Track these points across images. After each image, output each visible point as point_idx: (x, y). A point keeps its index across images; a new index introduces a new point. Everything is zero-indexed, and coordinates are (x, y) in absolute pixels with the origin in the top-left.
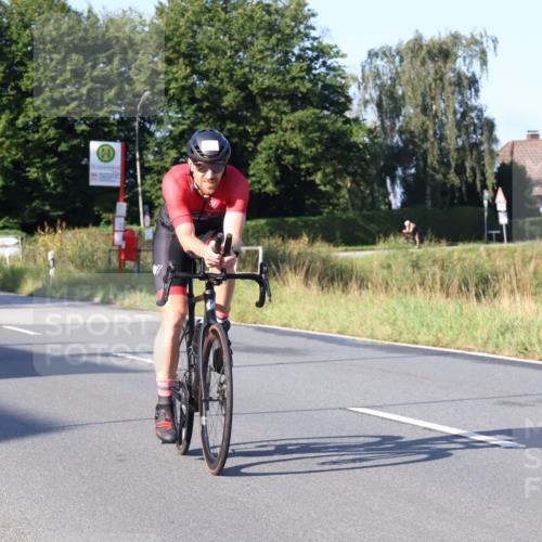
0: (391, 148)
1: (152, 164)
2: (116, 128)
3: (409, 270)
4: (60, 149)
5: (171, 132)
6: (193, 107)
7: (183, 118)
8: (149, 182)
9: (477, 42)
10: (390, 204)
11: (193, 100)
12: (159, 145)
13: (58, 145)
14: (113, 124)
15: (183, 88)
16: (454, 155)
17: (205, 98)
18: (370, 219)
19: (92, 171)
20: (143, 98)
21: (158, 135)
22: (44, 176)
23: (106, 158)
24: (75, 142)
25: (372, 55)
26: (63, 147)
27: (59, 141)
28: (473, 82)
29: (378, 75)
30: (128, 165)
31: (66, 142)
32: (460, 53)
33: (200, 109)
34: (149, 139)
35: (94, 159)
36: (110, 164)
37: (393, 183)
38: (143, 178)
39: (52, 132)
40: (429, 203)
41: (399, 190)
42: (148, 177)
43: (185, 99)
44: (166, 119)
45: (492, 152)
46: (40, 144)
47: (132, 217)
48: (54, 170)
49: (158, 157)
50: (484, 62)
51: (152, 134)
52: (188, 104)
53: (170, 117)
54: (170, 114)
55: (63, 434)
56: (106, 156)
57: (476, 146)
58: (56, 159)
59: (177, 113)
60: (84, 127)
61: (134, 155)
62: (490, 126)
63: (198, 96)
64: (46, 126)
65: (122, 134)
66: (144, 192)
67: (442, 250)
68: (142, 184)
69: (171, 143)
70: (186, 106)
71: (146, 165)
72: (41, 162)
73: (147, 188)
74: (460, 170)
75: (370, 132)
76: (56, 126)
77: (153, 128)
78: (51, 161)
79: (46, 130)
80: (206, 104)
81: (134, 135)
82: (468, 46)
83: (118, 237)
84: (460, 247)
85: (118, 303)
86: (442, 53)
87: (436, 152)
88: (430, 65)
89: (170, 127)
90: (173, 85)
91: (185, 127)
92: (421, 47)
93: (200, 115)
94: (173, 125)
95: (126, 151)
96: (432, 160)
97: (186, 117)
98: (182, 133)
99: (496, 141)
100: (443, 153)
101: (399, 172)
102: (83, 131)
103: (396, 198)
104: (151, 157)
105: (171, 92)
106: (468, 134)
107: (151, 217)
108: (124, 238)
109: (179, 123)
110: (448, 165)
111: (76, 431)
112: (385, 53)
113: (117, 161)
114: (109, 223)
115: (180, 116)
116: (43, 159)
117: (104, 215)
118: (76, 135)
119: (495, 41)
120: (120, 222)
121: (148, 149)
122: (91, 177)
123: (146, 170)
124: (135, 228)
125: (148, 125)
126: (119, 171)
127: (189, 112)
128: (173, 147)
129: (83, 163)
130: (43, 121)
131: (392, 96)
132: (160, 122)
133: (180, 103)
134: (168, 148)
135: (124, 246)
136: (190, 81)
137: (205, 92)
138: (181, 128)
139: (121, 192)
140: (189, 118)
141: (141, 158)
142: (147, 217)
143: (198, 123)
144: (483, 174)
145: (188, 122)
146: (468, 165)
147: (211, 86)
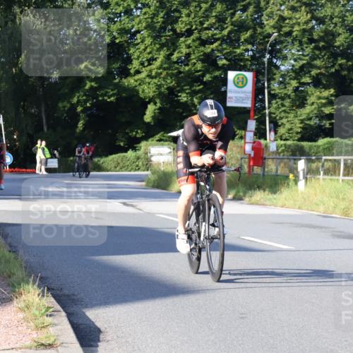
1: (277, 91)
2: (249, 63)
4: (205, 79)
5: (293, 66)
6: (311, 47)
7: (303, 55)
8: (274, 106)
11: (311, 41)
12: (283, 76)
13: (203, 76)
14: (247, 60)
15: (304, 31)
17: (321, 39)
19: (229, 95)
20: (272, 39)
21: (282, 68)
22: (192, 100)
23: (240, 84)
24: (217, 73)
26: (207, 78)
27: (205, 72)
30: (258, 91)
31: (209, 73)
33: (317, 48)
34: (275, 71)
35: (231, 86)
36: (243, 89)
38: (269, 103)
39: (199, 66)
42: (274, 102)
43: (305, 40)
44: (289, 56)
46: (189, 74)
47: (261, 133)
48: (200, 95)
49: (282, 86)
51: (277, 68)
52: (307, 43)
53: (293, 54)
54: (293, 51)
55: (198, 296)
56: (240, 83)
58: (201, 87)
59: (298, 51)
60: (224, 62)
61: (264, 84)
63: (316, 37)
64: (194, 61)
65: (254, 67)
66: (270, 113)
68: (269, 108)
69: (293, 75)
70: (305, 46)
71: (273, 92)
72: (190, 89)
73: (272, 110)
76: (203, 61)
77: (279, 63)
78: (198, 88)
79: (195, 64)
80: (322, 44)
81: (264, 69)
83: (248, 148)
85: (247, 199)
89: (292, 62)
90: (296, 28)
91: (305, 62)
93: (317, 52)
94: (295, 60)
95: (257, 81)
97: (305, 53)
98: (302, 67)
102: (224, 65)
104: (276, 85)
105: (294, 34)
107: (276, 133)
108: (253, 148)
109: (300, 59)
111: (208, 295)
113: (249, 87)
114: (241, 138)
115: (300, 53)
116: (191, 86)
117: (238, 132)
118: (217, 68)
120: (250, 136)
121: (274, 79)
122: (228, 100)
123: (273, 97)
124: (262, 141)
125: (275, 61)
126: (250, 95)
127: (308, 50)
128: (295, 79)
129: (223, 89)
130: (193, 57)
132: (285, 58)
133: (301, 43)
134: (290, 79)
135: (252, 155)
136: (310, 25)
137: (322, 34)
138: (301, 63)
139: (252, 113)
140: (308, 55)
141: (269, 87)
142: (273, 133)
143: (315, 59)
145: (307, 58)
147: (326, 29)
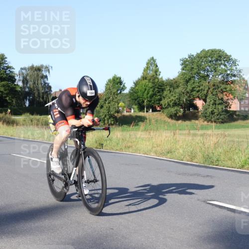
0: (26, 92)
3: (30, 122)
9: (47, 68)
10: (25, 105)
16: (41, 94)
18: (20, 109)
25: (22, 69)
28: (46, 77)
29: (23, 74)
32: (43, 70)
37: (26, 100)
40: (35, 106)
41: (28, 102)
45: (50, 93)
50: (49, 72)
57: (47, 92)
62: (50, 87)
67: (38, 117)
74: (43, 98)
75: (21, 88)
82: (45, 68)
84: (42, 116)
86: (39, 69)
87: (37, 93)
88: (36, 72)
92: (33, 67)
96: (36, 95)
99: (51, 91)
100: (39, 93)
101: (28, 98)
103: (27, 104)
106: (45, 89)
110: (40, 97)
112: (25, 69)
119: (52, 67)
131: (26, 79)
144: (48, 99)
146: (45, 97)
